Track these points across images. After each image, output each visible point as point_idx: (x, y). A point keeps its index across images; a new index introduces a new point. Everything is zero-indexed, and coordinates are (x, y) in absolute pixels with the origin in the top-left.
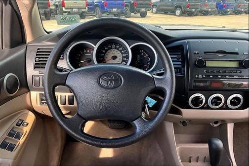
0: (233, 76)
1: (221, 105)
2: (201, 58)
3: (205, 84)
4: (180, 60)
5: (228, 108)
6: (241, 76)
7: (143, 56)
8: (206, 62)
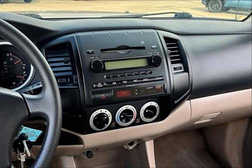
0: (142, 79)
1: (133, 120)
2: (97, 59)
3: (108, 95)
4: (70, 64)
5: (142, 123)
6: (151, 78)
7: (13, 62)
8: (106, 63)
